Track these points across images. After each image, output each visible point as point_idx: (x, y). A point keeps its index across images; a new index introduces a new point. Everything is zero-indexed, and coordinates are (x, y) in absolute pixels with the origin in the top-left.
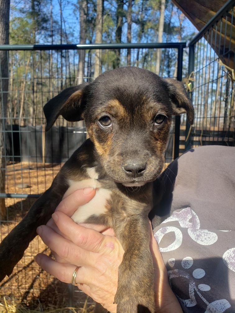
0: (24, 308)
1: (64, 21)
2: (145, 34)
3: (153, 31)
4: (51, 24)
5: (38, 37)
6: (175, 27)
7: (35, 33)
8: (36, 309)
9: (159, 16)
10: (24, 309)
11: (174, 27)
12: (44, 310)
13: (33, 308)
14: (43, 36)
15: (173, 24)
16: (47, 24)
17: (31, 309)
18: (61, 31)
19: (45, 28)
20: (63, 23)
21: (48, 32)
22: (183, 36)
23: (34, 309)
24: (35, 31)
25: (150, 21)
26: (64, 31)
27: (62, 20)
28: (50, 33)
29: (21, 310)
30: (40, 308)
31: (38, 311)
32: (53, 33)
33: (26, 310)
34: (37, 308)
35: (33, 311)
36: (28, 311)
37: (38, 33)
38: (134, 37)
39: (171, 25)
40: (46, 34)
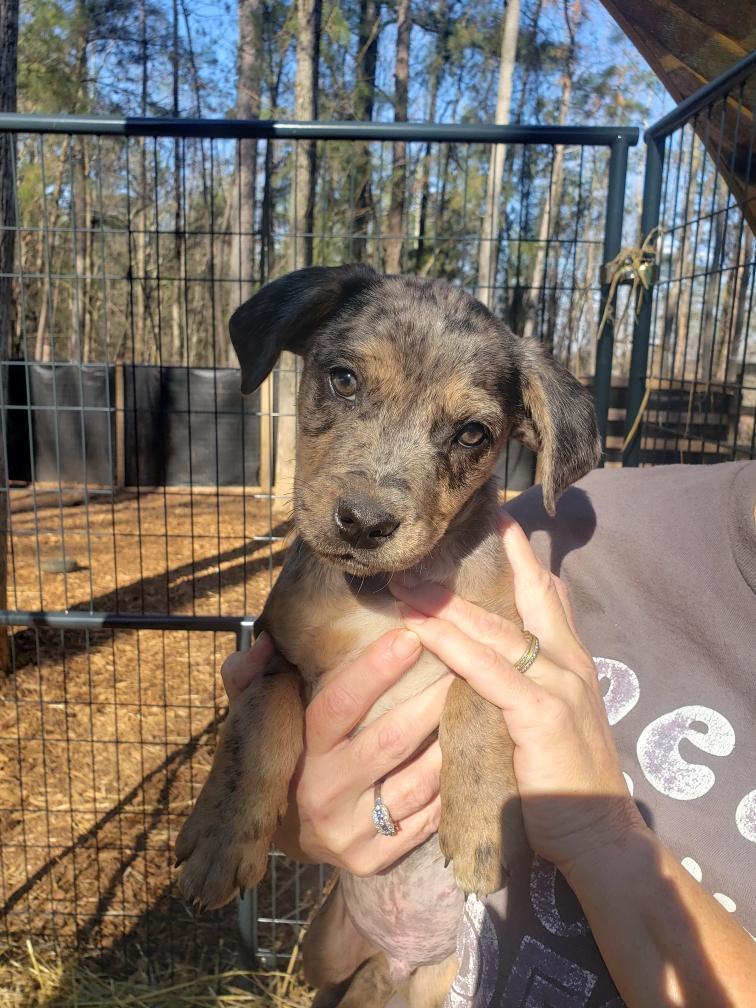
0: (95, 976)
1: (185, 10)
2: (452, 64)
3: (479, 58)
4: (142, 18)
5: (93, 61)
6: (552, 44)
7: (84, 49)
8: (132, 978)
9: (501, 7)
10: (94, 980)
11: (547, 45)
12: (158, 979)
13: (123, 975)
14: (113, 59)
15: (546, 33)
16: (126, 18)
17: (115, 979)
18: (175, 44)
19: (121, 33)
20: (181, 18)
21: (127, 45)
22: (575, 78)
23: (126, 979)
24: (88, 42)
25: (470, 21)
26: (186, 44)
27: (180, 8)
28: (136, 49)
29: (85, 982)
30: (144, 975)
31: (137, 982)
32: (145, 48)
33: (100, 981)
34: (137, 974)
35: (124, 983)
36: (105, 985)
37: (96, 46)
38: (417, 74)
39: (540, 38)
40: (122, 52)
